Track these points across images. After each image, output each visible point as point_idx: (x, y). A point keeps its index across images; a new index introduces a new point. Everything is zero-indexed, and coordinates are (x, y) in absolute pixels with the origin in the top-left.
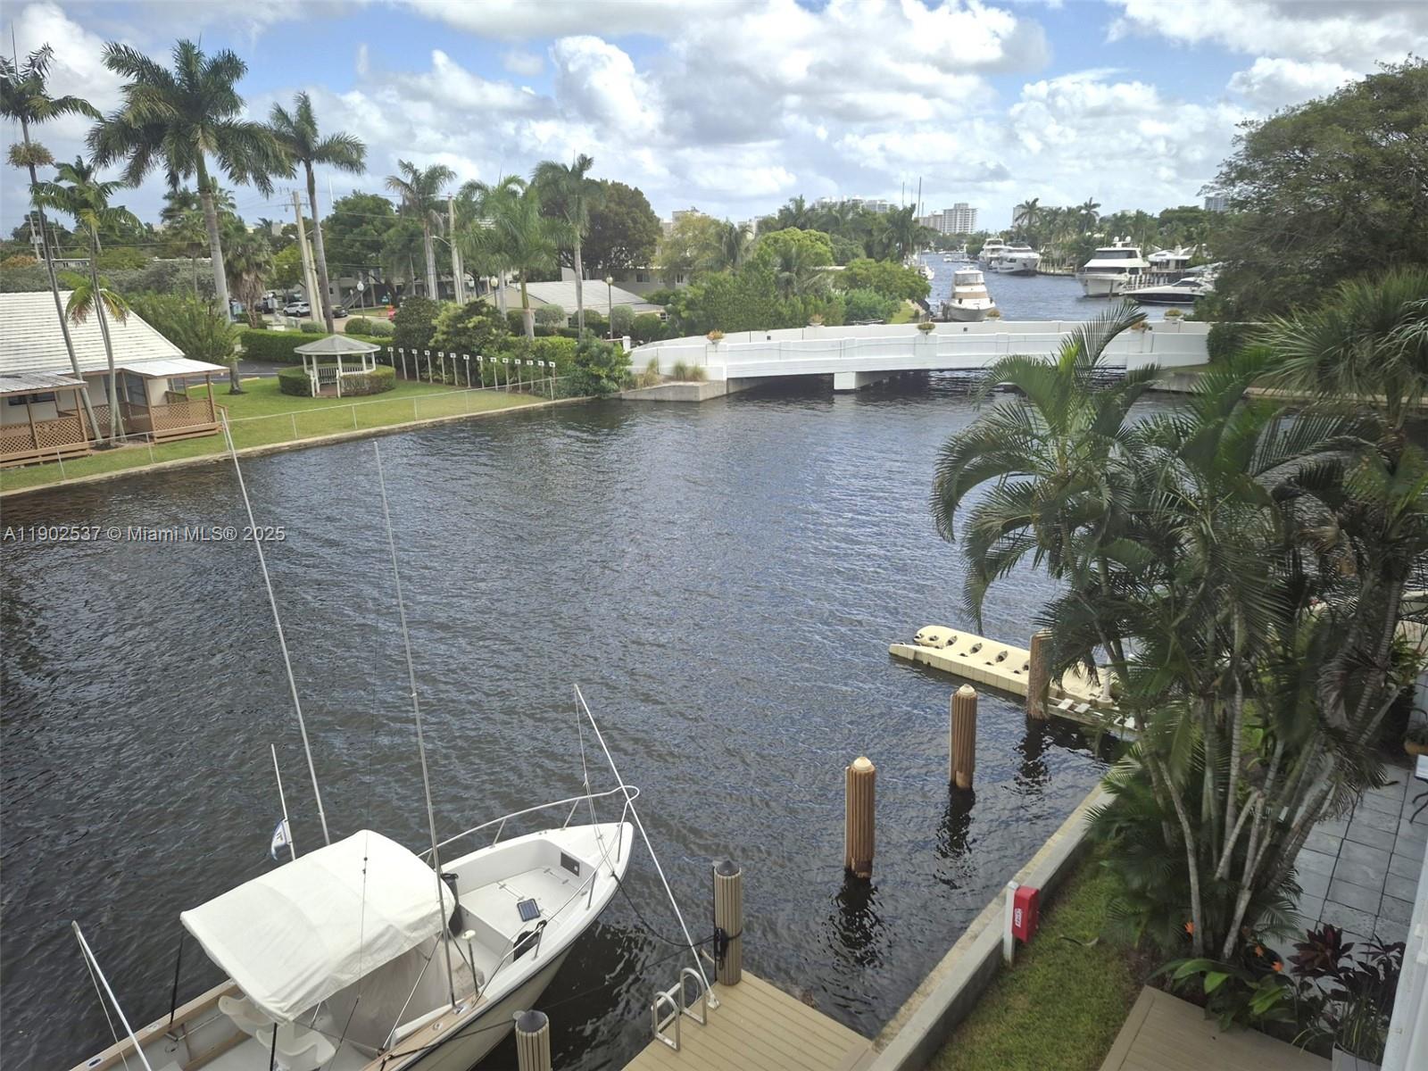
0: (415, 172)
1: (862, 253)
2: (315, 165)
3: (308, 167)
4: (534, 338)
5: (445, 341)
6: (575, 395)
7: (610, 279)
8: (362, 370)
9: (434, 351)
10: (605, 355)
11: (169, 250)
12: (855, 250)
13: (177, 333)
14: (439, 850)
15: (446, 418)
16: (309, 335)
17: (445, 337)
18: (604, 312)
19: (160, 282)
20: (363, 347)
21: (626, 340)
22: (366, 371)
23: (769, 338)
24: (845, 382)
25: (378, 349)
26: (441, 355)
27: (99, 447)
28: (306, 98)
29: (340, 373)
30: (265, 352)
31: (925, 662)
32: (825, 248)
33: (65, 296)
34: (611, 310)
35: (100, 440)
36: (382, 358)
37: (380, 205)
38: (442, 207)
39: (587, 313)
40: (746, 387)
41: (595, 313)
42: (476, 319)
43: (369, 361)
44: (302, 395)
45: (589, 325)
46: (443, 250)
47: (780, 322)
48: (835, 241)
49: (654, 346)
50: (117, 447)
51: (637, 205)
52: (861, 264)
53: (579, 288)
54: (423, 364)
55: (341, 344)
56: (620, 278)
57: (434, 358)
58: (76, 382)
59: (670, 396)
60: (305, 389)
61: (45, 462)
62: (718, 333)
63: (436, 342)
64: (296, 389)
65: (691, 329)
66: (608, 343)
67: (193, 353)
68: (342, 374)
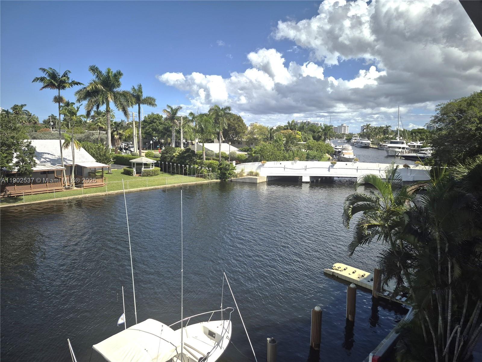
0: (172, 109)
1: (312, 138)
2: (141, 105)
3: (139, 106)
4: (205, 160)
5: (177, 160)
6: (217, 179)
7: (230, 143)
8: (150, 168)
9: (173, 163)
10: (227, 166)
11: (91, 128)
12: (309, 137)
13: (94, 154)
14: (183, 321)
15: (176, 185)
16: (134, 157)
17: (177, 159)
18: (228, 153)
19: (87, 138)
20: (150, 161)
21: (234, 163)
22: (151, 169)
23: (281, 164)
24: (306, 179)
25: (156, 162)
26: (175, 164)
27: (66, 189)
28: (141, 85)
29: (143, 169)
30: (119, 161)
31: (336, 276)
32: (299, 136)
33: (63, 141)
34: (230, 153)
35: (67, 186)
36: (156, 165)
37: (159, 117)
38: (179, 119)
39: (222, 153)
40: (273, 179)
41: (225, 153)
42: (187, 154)
43: (152, 166)
44: (130, 175)
45: (222, 157)
46: (178, 132)
47: (285, 159)
48: (303, 135)
49: (243, 164)
50: (72, 189)
51: (240, 121)
52: (311, 141)
53: (220, 145)
54: (169, 167)
55: (144, 160)
56: (233, 143)
57: (173, 165)
58: (62, 168)
59: (248, 181)
60: (131, 173)
61: (49, 193)
62: (265, 162)
63: (174, 160)
64: (128, 173)
65: (255, 160)
66: (228, 163)
67: (98, 161)
68: (144, 169)
